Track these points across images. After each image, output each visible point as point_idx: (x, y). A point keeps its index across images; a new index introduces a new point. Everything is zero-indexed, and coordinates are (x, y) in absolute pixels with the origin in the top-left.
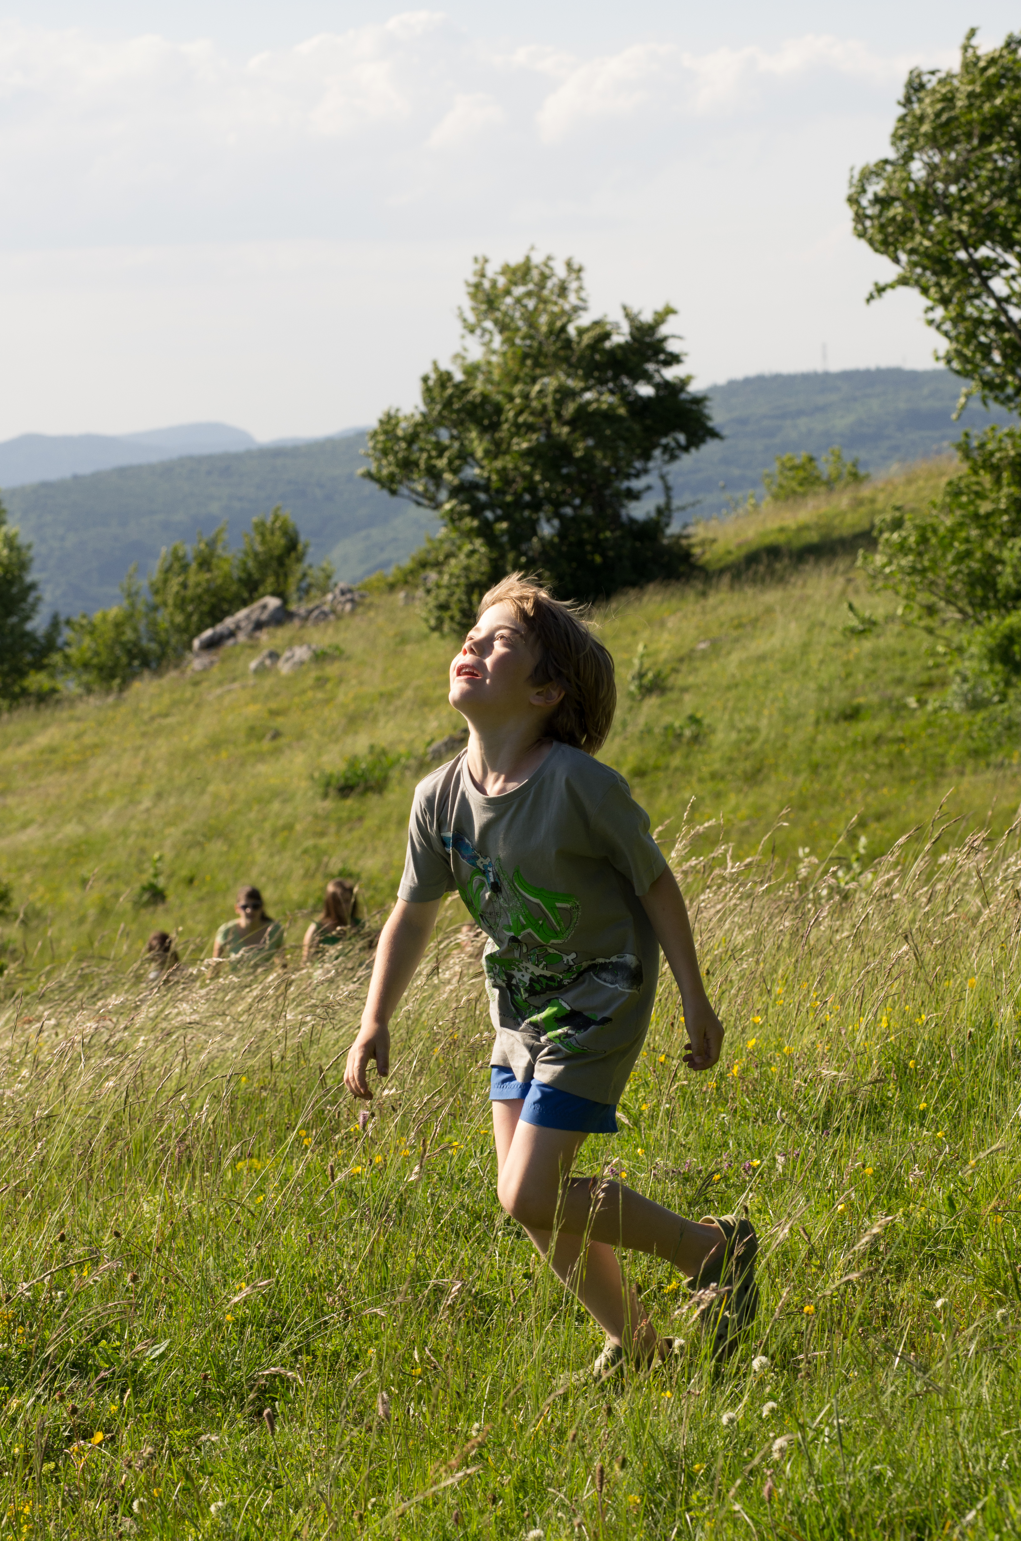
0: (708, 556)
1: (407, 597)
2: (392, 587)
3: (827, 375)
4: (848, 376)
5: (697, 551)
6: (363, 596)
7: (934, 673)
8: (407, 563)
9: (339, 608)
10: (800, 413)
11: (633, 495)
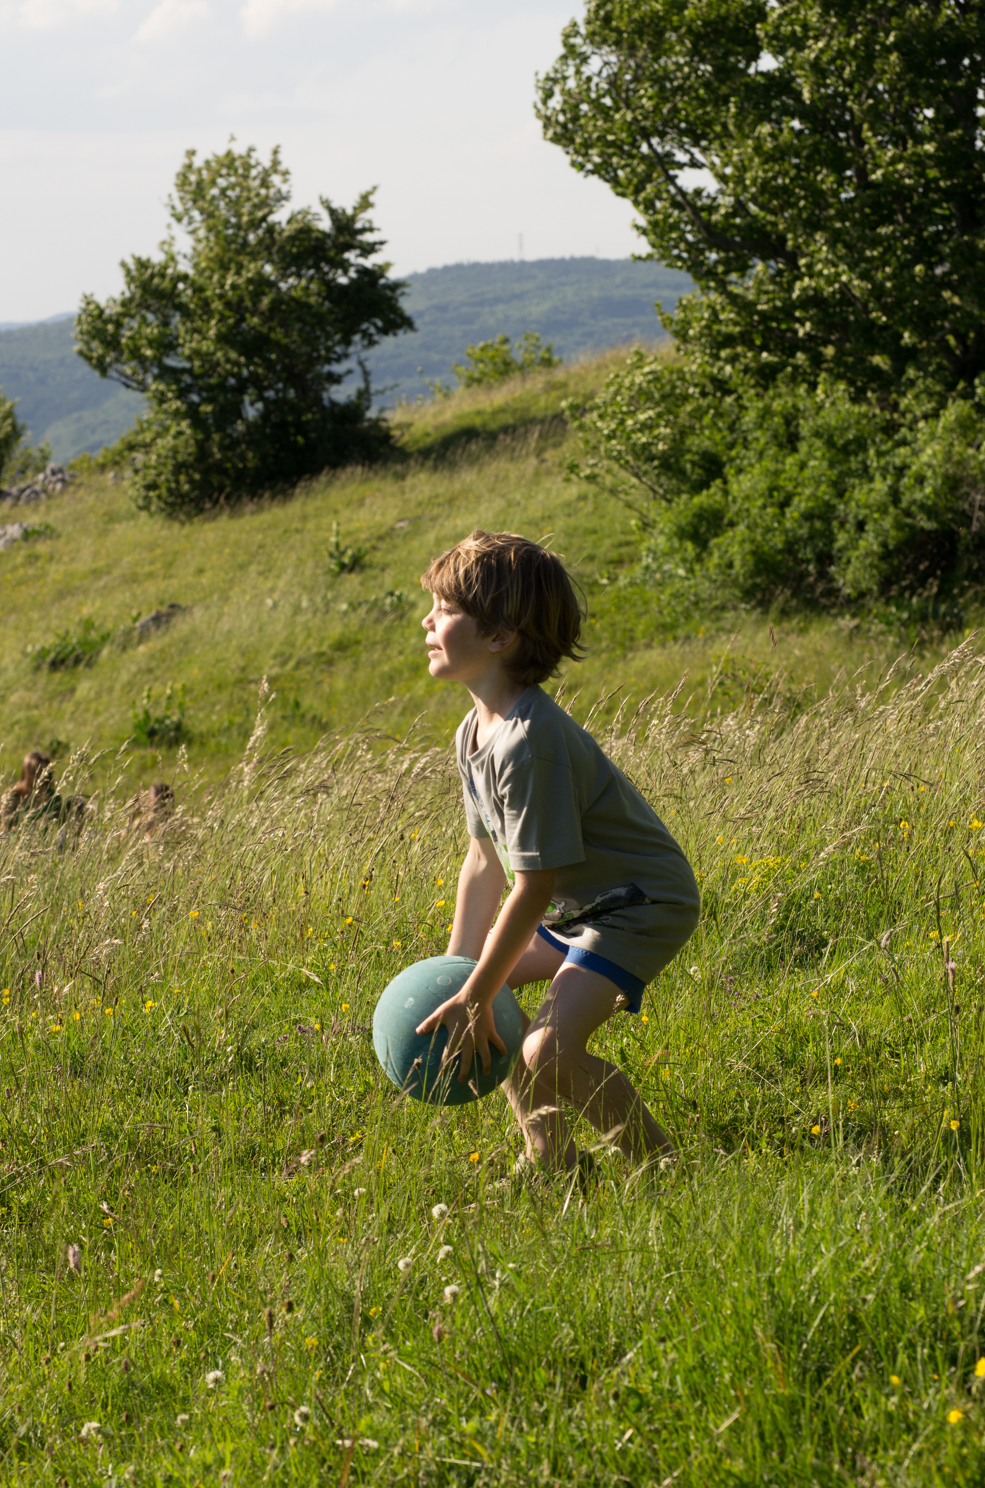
0: (406, 438)
1: (116, 477)
2: (103, 468)
3: (523, 264)
4: (545, 265)
5: (396, 433)
6: (73, 476)
7: (624, 550)
8: (116, 444)
9: (51, 487)
10: (497, 300)
11: (335, 379)
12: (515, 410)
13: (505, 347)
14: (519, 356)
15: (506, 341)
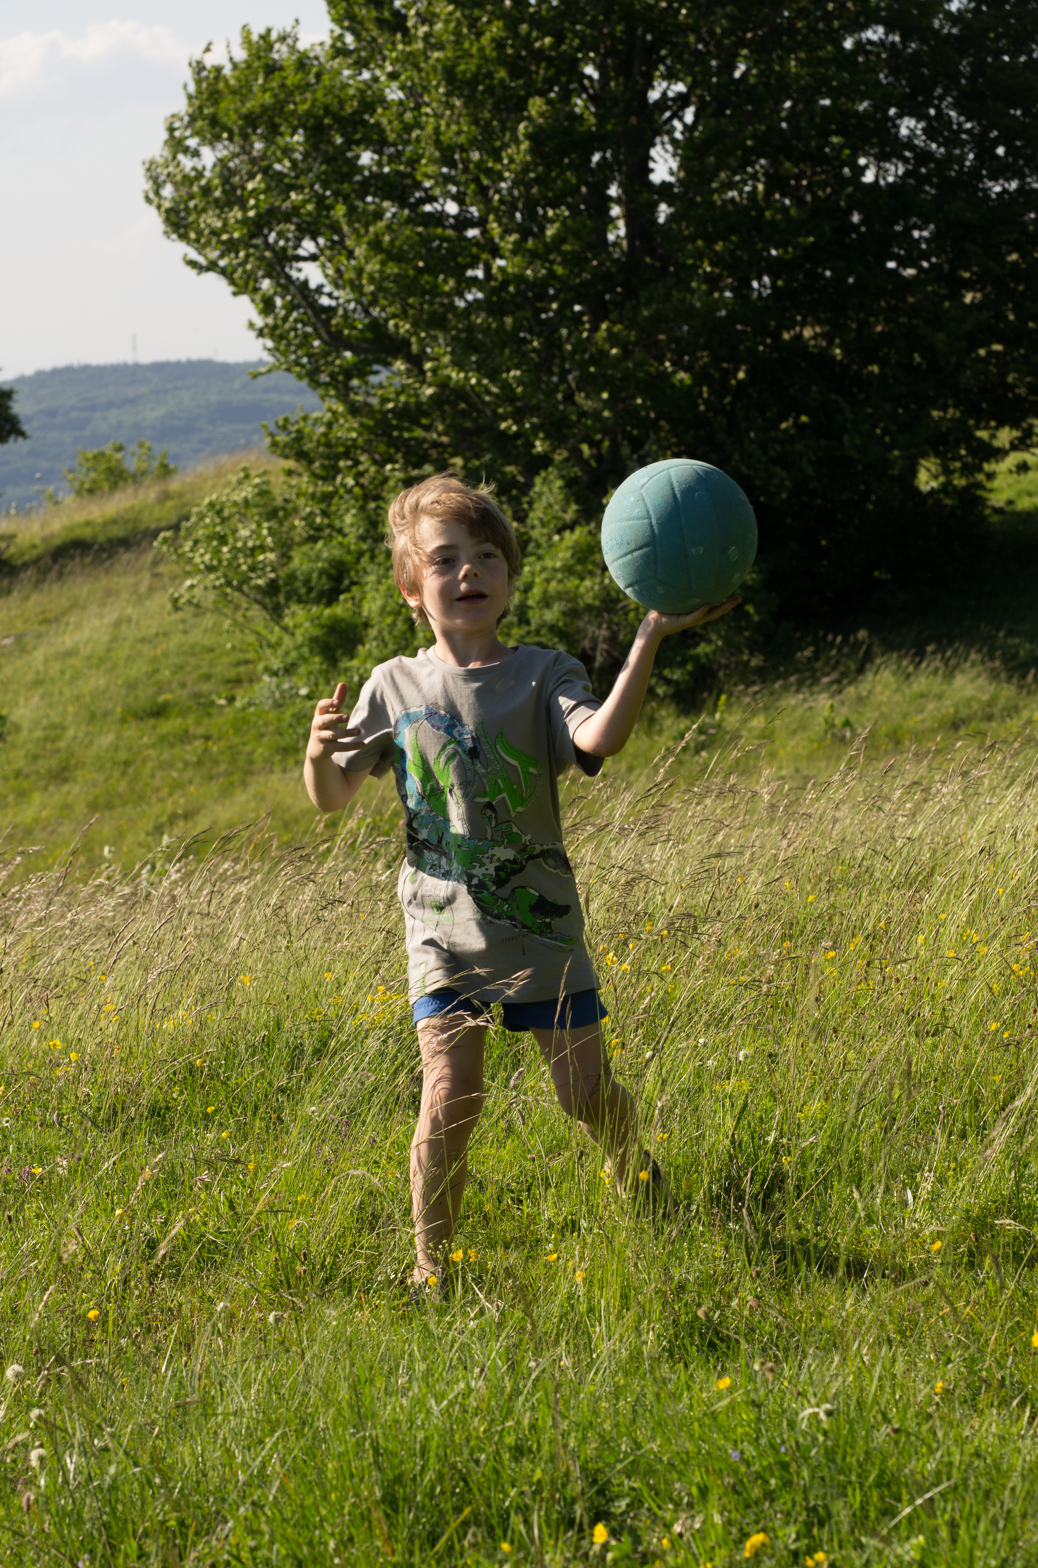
0: (12, 550)
3: (137, 366)
4: (160, 368)
7: (242, 669)
10: (110, 405)
12: (127, 522)
13: (119, 456)
14: (132, 465)
15: (120, 449)
